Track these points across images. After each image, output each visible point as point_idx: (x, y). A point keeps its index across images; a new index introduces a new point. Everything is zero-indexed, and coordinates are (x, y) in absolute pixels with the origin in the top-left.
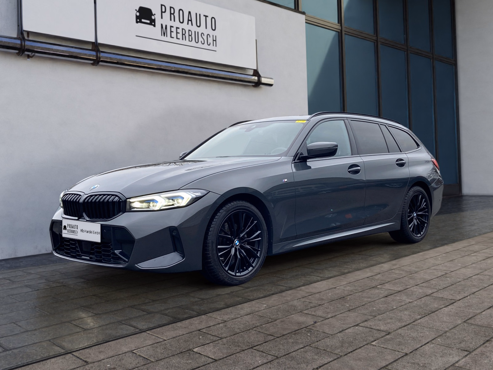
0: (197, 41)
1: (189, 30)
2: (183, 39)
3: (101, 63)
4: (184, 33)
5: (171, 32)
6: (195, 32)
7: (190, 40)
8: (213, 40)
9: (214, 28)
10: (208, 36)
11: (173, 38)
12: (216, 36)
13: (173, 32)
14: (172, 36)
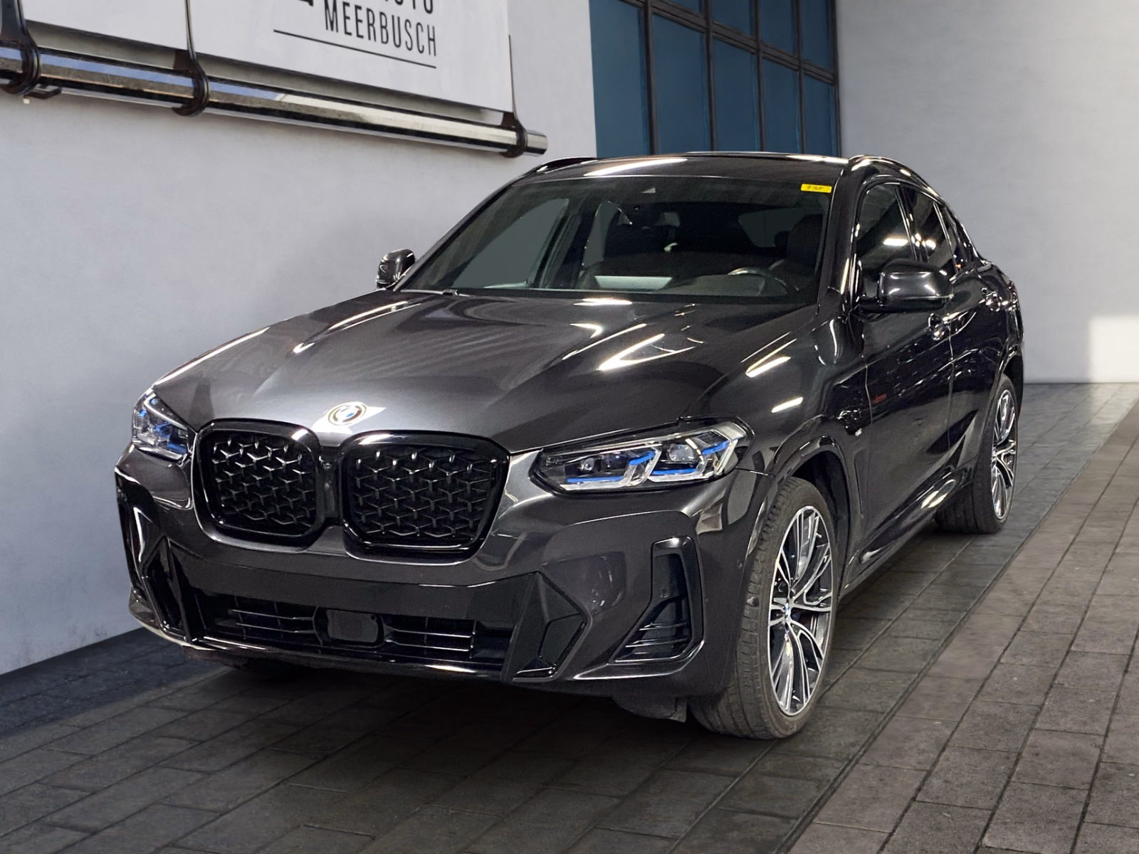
0: (397, 43)
1: (382, 14)
2: (369, 38)
3: (208, 110)
4: (371, 22)
5: (346, 18)
6: (393, 17)
7: (385, 40)
8: (430, 39)
9: (429, 8)
10: (419, 27)
11: (350, 34)
12: (433, 28)
13: (348, 18)
14: (348, 31)
